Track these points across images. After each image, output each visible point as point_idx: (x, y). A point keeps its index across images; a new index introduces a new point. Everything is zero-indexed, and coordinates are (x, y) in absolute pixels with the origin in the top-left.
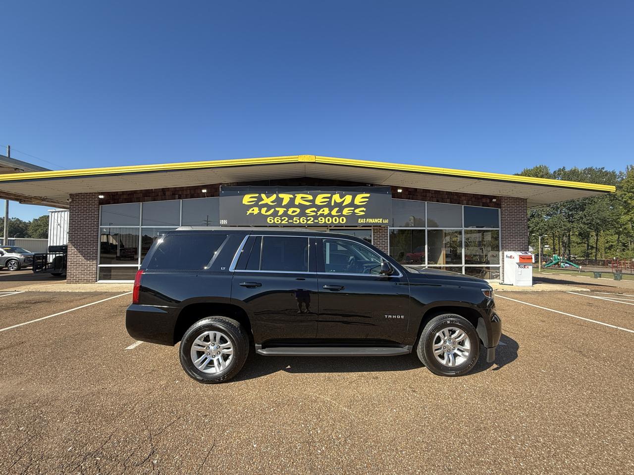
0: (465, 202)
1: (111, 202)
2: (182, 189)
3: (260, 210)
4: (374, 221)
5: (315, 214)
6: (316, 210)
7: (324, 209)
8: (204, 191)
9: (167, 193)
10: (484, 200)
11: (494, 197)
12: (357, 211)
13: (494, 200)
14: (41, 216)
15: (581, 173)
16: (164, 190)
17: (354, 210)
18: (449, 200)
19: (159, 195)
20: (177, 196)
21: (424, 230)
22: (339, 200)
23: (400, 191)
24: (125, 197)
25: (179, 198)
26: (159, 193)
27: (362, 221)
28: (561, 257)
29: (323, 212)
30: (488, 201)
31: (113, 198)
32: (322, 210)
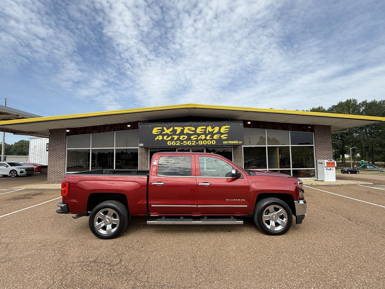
0: (291, 129)
1: (74, 134)
2: (115, 125)
3: (163, 137)
4: (233, 143)
5: (196, 139)
6: (197, 136)
7: (202, 135)
8: (129, 126)
9: (107, 128)
10: (303, 128)
11: (309, 125)
12: (222, 136)
13: (309, 127)
14: (19, 141)
15: (378, 103)
16: (105, 126)
17: (220, 136)
18: (281, 128)
19: (102, 129)
20: (112, 129)
21: (265, 147)
22: (211, 130)
23: (249, 123)
24: (82, 130)
25: (114, 131)
26: (102, 128)
27: (225, 143)
28: (367, 162)
29: (201, 138)
30: (306, 128)
31: (75, 131)
32: (201, 136)
